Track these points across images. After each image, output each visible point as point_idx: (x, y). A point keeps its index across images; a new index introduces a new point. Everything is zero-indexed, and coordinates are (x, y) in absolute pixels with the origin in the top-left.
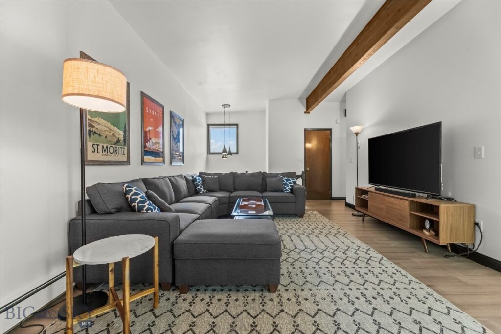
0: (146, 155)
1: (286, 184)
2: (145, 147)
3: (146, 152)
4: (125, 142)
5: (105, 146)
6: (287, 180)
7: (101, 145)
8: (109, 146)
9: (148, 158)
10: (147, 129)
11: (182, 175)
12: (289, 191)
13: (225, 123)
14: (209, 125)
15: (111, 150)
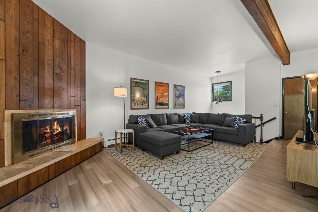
0: (157, 105)
1: (237, 123)
2: (157, 102)
3: (157, 104)
4: (147, 102)
5: (138, 103)
6: (239, 120)
7: (137, 103)
8: (140, 103)
9: (157, 106)
10: (158, 95)
11: (177, 113)
12: (237, 127)
13: (221, 82)
14: (213, 85)
15: (141, 104)
